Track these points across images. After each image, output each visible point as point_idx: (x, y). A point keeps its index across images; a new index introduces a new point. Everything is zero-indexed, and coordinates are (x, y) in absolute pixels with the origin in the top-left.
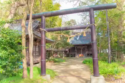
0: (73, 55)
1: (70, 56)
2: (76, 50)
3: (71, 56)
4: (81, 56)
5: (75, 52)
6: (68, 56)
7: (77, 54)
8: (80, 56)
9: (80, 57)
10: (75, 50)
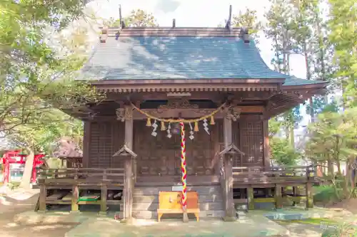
0: (104, 189)
1: (77, 200)
2: (128, 147)
3: (84, 200)
4: (177, 210)
5: (121, 162)
6: (54, 199)
7: (137, 186)
8: (164, 208)
9: (167, 217)
10: (122, 144)
